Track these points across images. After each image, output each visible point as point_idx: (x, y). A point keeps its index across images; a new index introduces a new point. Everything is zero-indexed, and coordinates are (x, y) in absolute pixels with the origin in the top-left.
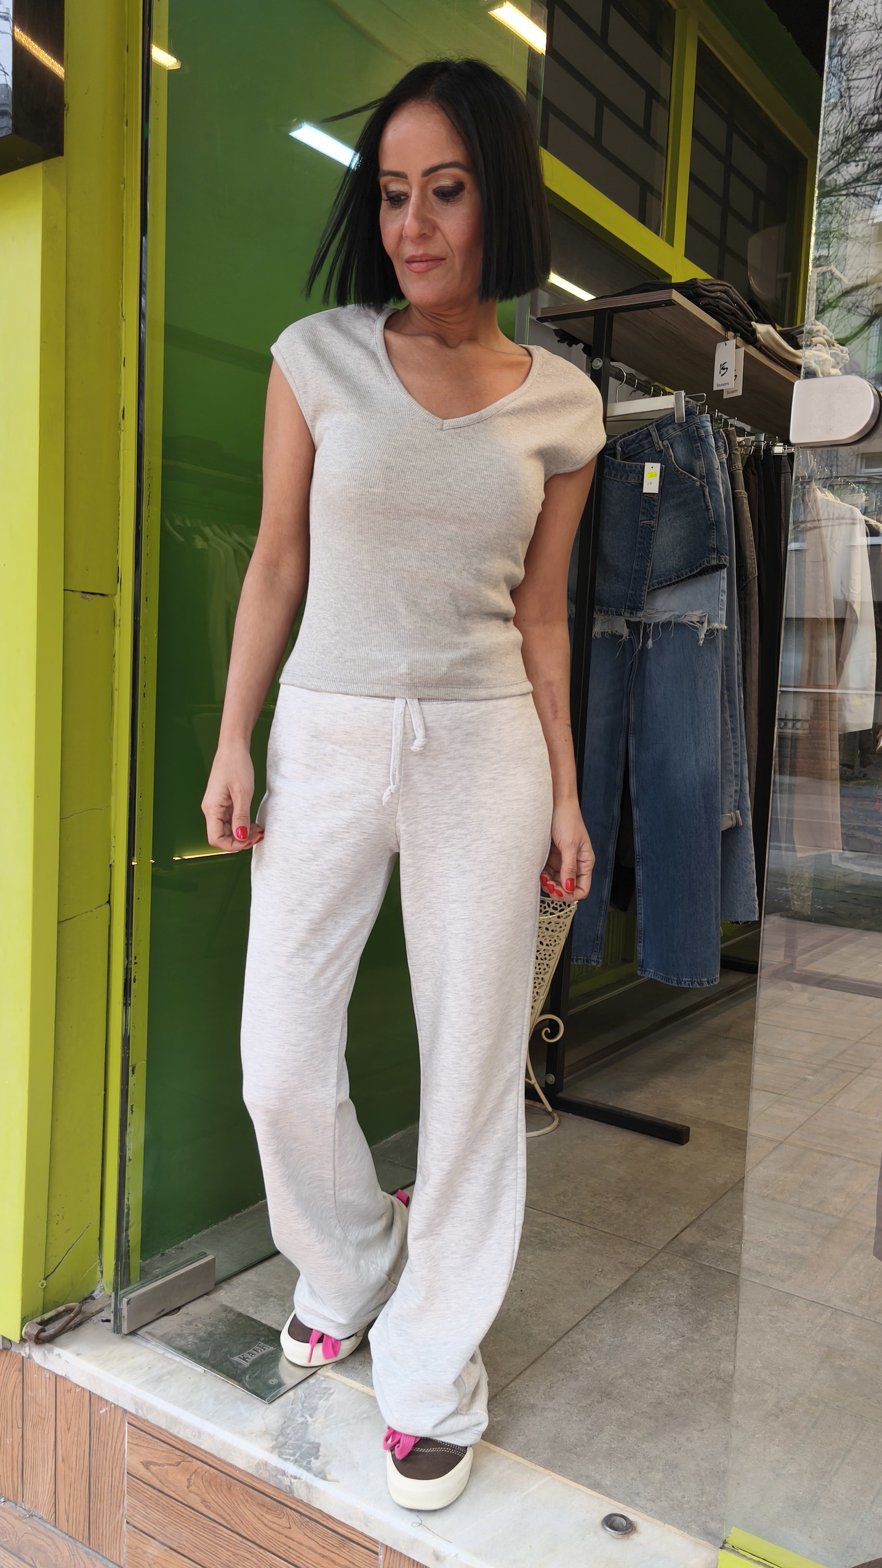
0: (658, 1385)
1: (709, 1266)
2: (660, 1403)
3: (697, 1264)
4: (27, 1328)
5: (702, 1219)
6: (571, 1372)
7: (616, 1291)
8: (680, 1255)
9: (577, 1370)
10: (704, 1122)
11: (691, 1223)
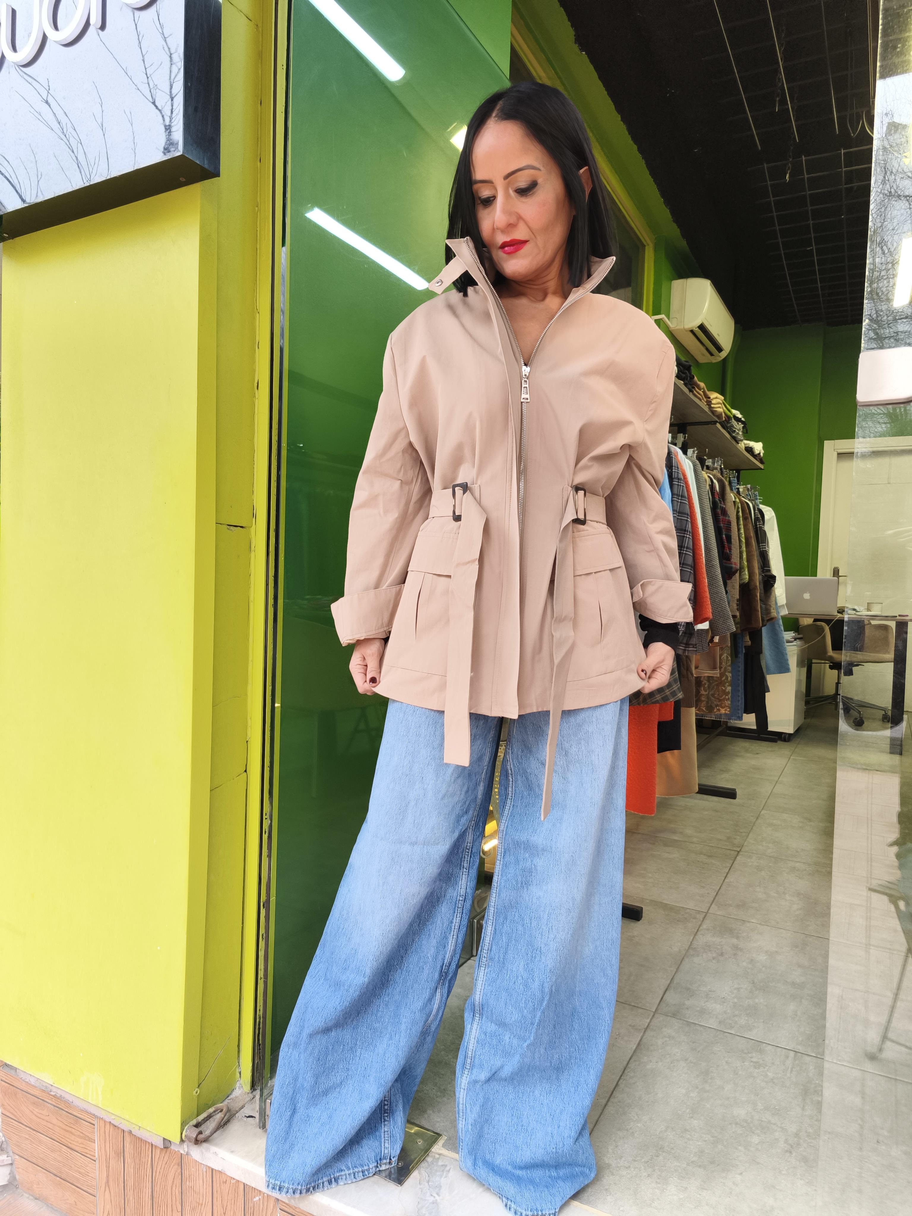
0: (694, 1135)
1: (693, 1023)
2: (702, 1152)
3: (685, 1022)
4: (186, 1131)
5: (675, 982)
6: (627, 1130)
7: (635, 1051)
8: (669, 1015)
9: (631, 1128)
10: (648, 901)
11: (668, 986)
